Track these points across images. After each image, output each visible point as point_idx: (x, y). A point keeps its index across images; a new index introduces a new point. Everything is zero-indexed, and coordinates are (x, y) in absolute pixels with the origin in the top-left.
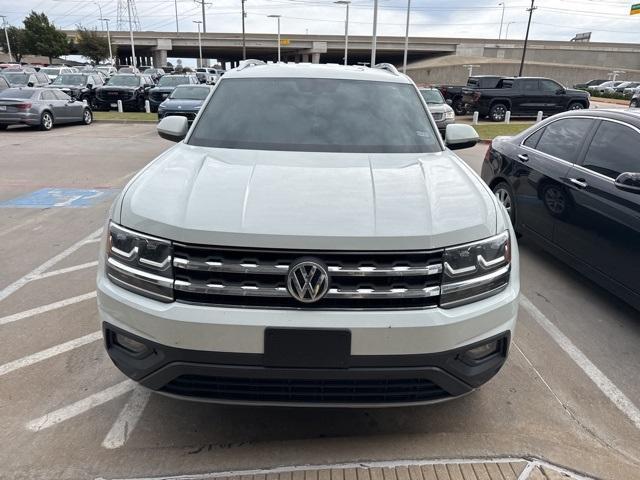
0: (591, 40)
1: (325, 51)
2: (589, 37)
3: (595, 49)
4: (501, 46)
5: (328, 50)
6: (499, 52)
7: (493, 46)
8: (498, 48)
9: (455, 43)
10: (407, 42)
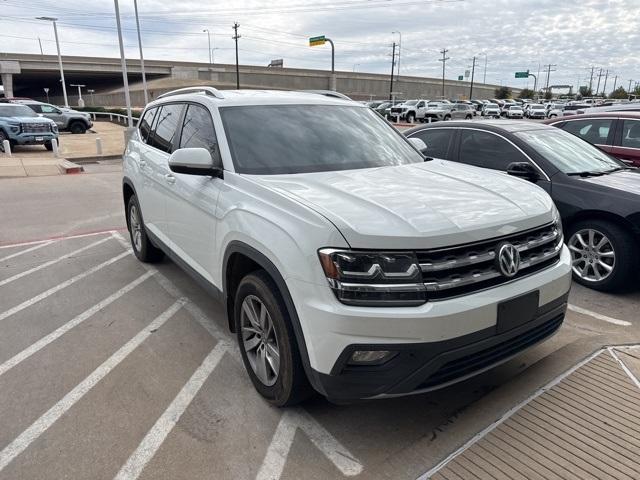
0: (284, 66)
1: (19, 72)
2: (282, 64)
3: (289, 74)
4: (214, 69)
5: (22, 70)
6: (213, 75)
7: (206, 69)
8: (210, 71)
9: (170, 65)
10: (124, 64)
